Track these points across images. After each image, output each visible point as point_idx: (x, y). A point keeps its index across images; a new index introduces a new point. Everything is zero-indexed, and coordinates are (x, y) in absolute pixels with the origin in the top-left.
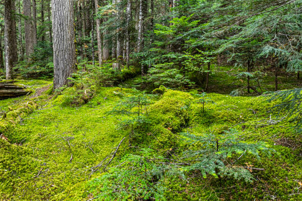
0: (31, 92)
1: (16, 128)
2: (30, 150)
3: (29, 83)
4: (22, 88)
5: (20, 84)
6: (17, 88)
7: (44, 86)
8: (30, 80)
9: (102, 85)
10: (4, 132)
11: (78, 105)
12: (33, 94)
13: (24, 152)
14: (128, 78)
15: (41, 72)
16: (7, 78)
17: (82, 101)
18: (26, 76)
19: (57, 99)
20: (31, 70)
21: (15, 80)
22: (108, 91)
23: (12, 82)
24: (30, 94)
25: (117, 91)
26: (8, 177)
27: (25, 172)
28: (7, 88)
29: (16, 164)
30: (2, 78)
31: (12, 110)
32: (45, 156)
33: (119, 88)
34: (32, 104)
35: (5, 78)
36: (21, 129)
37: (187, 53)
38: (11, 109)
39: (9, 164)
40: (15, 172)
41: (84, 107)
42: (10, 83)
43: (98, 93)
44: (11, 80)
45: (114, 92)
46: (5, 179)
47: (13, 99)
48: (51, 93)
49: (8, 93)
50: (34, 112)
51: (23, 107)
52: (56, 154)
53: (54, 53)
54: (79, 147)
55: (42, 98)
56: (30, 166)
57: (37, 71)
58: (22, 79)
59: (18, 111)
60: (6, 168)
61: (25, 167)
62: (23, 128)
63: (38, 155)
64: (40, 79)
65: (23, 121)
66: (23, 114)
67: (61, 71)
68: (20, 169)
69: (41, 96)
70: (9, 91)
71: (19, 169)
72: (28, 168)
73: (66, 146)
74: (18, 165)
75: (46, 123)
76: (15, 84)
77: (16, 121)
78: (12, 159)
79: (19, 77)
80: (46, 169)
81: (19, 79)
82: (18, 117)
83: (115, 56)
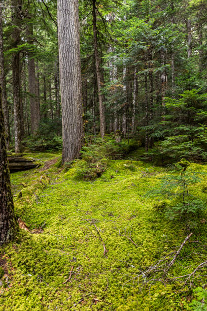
0: (40, 165)
1: (33, 209)
2: (53, 239)
3: (37, 156)
4: (31, 162)
5: (30, 157)
6: (26, 162)
7: (52, 159)
8: (38, 153)
9: (111, 158)
10: (21, 216)
11: (92, 179)
12: (42, 167)
13: (47, 243)
14: (131, 150)
15: (48, 145)
16: (16, 152)
17: (95, 175)
18: (34, 149)
19: (68, 173)
20: (38, 143)
21: (24, 153)
22: (119, 164)
23: (22, 156)
24: (39, 167)
25: (127, 164)
26: (34, 287)
27: (53, 274)
28: (17, 162)
29: (41, 263)
30: (12, 152)
31: (25, 187)
32: (73, 247)
33: (130, 161)
34: (45, 179)
35: (14, 152)
36: (39, 210)
37: (202, 126)
38: (25, 185)
39: (33, 265)
40: (41, 276)
41: (99, 181)
42: (20, 156)
43: (109, 166)
44: (21, 154)
45: (125, 165)
46: (31, 290)
47: (23, 172)
48: (60, 166)
49: (17, 166)
50: (48, 187)
51: (37, 183)
52: (85, 243)
53: (63, 127)
54: (110, 234)
55: (51, 171)
56: (58, 264)
57: (44, 145)
58: (29, 152)
59: (32, 187)
60: (29, 271)
61: (52, 266)
62: (41, 209)
63: (63, 246)
64: (47, 152)
65: (39, 199)
66: (38, 191)
67: (70, 145)
68: (47, 271)
69: (50, 169)
70: (19, 164)
71: (45, 270)
72: (56, 267)
73: (94, 232)
74: (44, 264)
75: (64, 201)
76: (24, 157)
77: (32, 200)
78: (36, 257)
79: (26, 150)
80: (77, 267)
81: (27, 152)
82: (33, 195)
83: (113, 131)
